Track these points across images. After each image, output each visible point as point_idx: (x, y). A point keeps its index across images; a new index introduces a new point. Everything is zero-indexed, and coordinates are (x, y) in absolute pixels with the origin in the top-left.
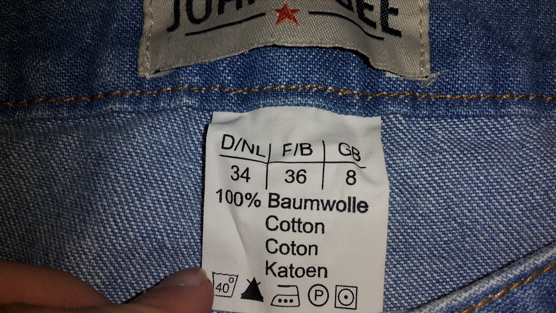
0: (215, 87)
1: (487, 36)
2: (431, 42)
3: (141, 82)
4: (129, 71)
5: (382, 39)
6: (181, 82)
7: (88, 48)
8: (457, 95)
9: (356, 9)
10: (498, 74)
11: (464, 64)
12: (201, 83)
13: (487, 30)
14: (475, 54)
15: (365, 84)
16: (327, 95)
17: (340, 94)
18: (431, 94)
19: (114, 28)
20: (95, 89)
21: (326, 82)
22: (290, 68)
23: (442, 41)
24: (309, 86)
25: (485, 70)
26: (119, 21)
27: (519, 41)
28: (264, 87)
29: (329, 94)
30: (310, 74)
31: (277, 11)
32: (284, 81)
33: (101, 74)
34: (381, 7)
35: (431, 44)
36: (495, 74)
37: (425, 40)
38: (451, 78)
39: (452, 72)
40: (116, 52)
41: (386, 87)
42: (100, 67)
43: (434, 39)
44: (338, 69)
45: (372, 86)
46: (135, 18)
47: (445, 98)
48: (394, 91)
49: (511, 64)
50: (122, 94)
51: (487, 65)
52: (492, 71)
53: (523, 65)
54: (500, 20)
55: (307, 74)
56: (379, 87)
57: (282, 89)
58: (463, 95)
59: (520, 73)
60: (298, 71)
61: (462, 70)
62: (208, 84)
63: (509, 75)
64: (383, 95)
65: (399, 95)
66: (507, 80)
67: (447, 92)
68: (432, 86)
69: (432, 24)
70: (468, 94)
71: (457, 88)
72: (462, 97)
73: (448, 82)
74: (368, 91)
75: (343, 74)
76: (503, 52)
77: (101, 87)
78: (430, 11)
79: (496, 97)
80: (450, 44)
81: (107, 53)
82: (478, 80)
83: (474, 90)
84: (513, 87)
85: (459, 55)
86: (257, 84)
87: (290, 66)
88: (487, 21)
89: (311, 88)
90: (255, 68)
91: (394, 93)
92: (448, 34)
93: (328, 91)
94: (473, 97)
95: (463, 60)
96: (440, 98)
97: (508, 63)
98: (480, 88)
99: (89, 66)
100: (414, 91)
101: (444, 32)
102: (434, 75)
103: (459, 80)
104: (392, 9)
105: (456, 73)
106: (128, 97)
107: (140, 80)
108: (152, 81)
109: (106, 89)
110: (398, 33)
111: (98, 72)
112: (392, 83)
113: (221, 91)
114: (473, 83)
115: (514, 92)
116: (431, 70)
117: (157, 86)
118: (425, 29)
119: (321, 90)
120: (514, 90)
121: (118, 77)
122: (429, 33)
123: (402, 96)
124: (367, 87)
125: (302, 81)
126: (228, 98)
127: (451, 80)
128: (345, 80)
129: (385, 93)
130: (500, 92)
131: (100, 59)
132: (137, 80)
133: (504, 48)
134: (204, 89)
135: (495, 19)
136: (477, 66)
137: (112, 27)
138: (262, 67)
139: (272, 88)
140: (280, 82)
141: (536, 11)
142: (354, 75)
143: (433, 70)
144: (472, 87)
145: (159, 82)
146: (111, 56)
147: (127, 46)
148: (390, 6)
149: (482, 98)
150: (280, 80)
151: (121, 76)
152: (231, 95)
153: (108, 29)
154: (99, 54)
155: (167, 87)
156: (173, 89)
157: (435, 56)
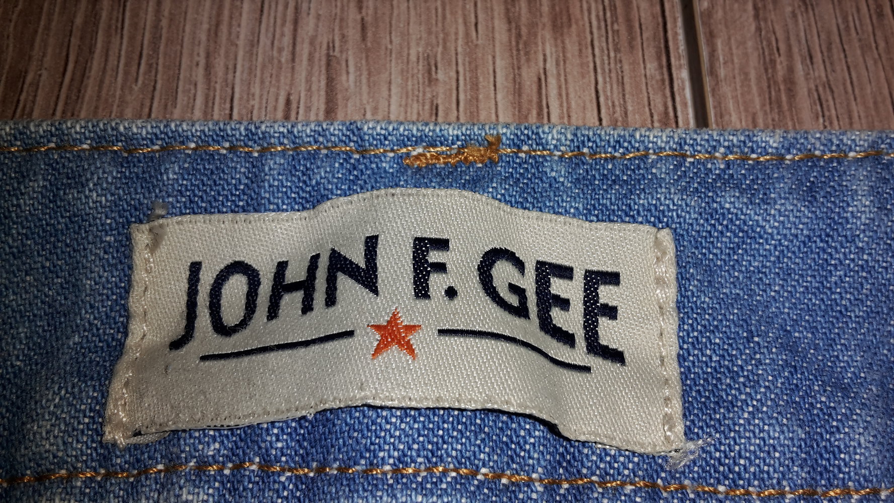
0: (252, 462)
1: (792, 366)
2: (681, 373)
3: (109, 453)
4: (88, 429)
5: (587, 369)
6: (183, 455)
7: (15, 377)
8: (737, 486)
9: (535, 309)
10: (818, 445)
11: (749, 424)
12: (223, 456)
13: (791, 351)
14: (769, 403)
15: (555, 458)
16: (478, 487)
17: (504, 481)
18: (687, 482)
19: (74, 344)
20: (20, 463)
21: (475, 458)
22: (404, 430)
23: (704, 373)
24: (441, 469)
25: (792, 439)
26: (85, 331)
27: (854, 373)
28: (350, 467)
29: (482, 483)
30: (444, 442)
31: (378, 328)
32: (390, 457)
33: (34, 434)
34: (585, 303)
35: (684, 376)
36: (812, 447)
37: (672, 370)
38: (725, 452)
39: (726, 438)
40: (67, 392)
41: (598, 467)
42: (33, 421)
43: (689, 367)
44: (501, 429)
45: (569, 462)
46: (115, 323)
47: (716, 492)
48: (613, 476)
49: (840, 425)
50: (70, 477)
51: (795, 428)
52: (805, 440)
53: (865, 428)
54: (814, 330)
55: (437, 443)
56: (583, 466)
57: (385, 473)
58: (751, 489)
59: (860, 444)
60: (419, 435)
61: (746, 438)
62: (238, 455)
63: (838, 447)
64: (592, 482)
65: (624, 484)
66: (835, 458)
67: (718, 479)
68: (689, 467)
69: (683, 338)
70: (760, 486)
71: (739, 474)
72: (748, 493)
73: (719, 460)
74: (561, 471)
75: (510, 437)
76: (823, 399)
77: (30, 461)
78: (679, 312)
79: (815, 493)
80: (719, 379)
81: (51, 393)
82: (779, 459)
83: (772, 479)
84: (849, 473)
85: (739, 404)
86: (335, 460)
87: (403, 426)
88: (789, 332)
89: (445, 473)
90: (334, 425)
91: (615, 480)
92: (714, 359)
93: (479, 477)
94: (770, 494)
95: (746, 415)
96: (705, 492)
97: (835, 423)
98: (784, 476)
99: (14, 416)
100: (652, 476)
101: (706, 356)
102: (691, 446)
103: (740, 457)
104: (605, 306)
105: (736, 443)
106: (79, 484)
107: (107, 448)
108: (129, 449)
109: (39, 465)
110: (616, 356)
111: (29, 430)
112: (608, 459)
113: (263, 471)
114: (769, 465)
115: (850, 484)
116: (685, 434)
117: (138, 461)
118: (671, 348)
119: (466, 477)
120: (850, 479)
121: (64, 443)
122: (679, 355)
123: (629, 488)
124: (560, 463)
125: (426, 457)
126: (276, 486)
127: (726, 457)
128: (515, 450)
129: (594, 478)
130: (823, 482)
131: (36, 403)
132: (102, 447)
133: (825, 391)
134: (230, 465)
135: (805, 328)
136: (775, 431)
137: (71, 343)
138: (347, 424)
139: (365, 471)
140: (383, 459)
141: (885, 311)
142: (532, 440)
143: (689, 434)
144: (768, 473)
145: (143, 453)
146: (57, 400)
147: (92, 379)
148: (602, 301)
149: (789, 496)
150: (381, 454)
151: (70, 440)
152: (283, 479)
153: (63, 344)
154: (36, 392)
155: (157, 463)
156: (167, 470)
157: (691, 403)
